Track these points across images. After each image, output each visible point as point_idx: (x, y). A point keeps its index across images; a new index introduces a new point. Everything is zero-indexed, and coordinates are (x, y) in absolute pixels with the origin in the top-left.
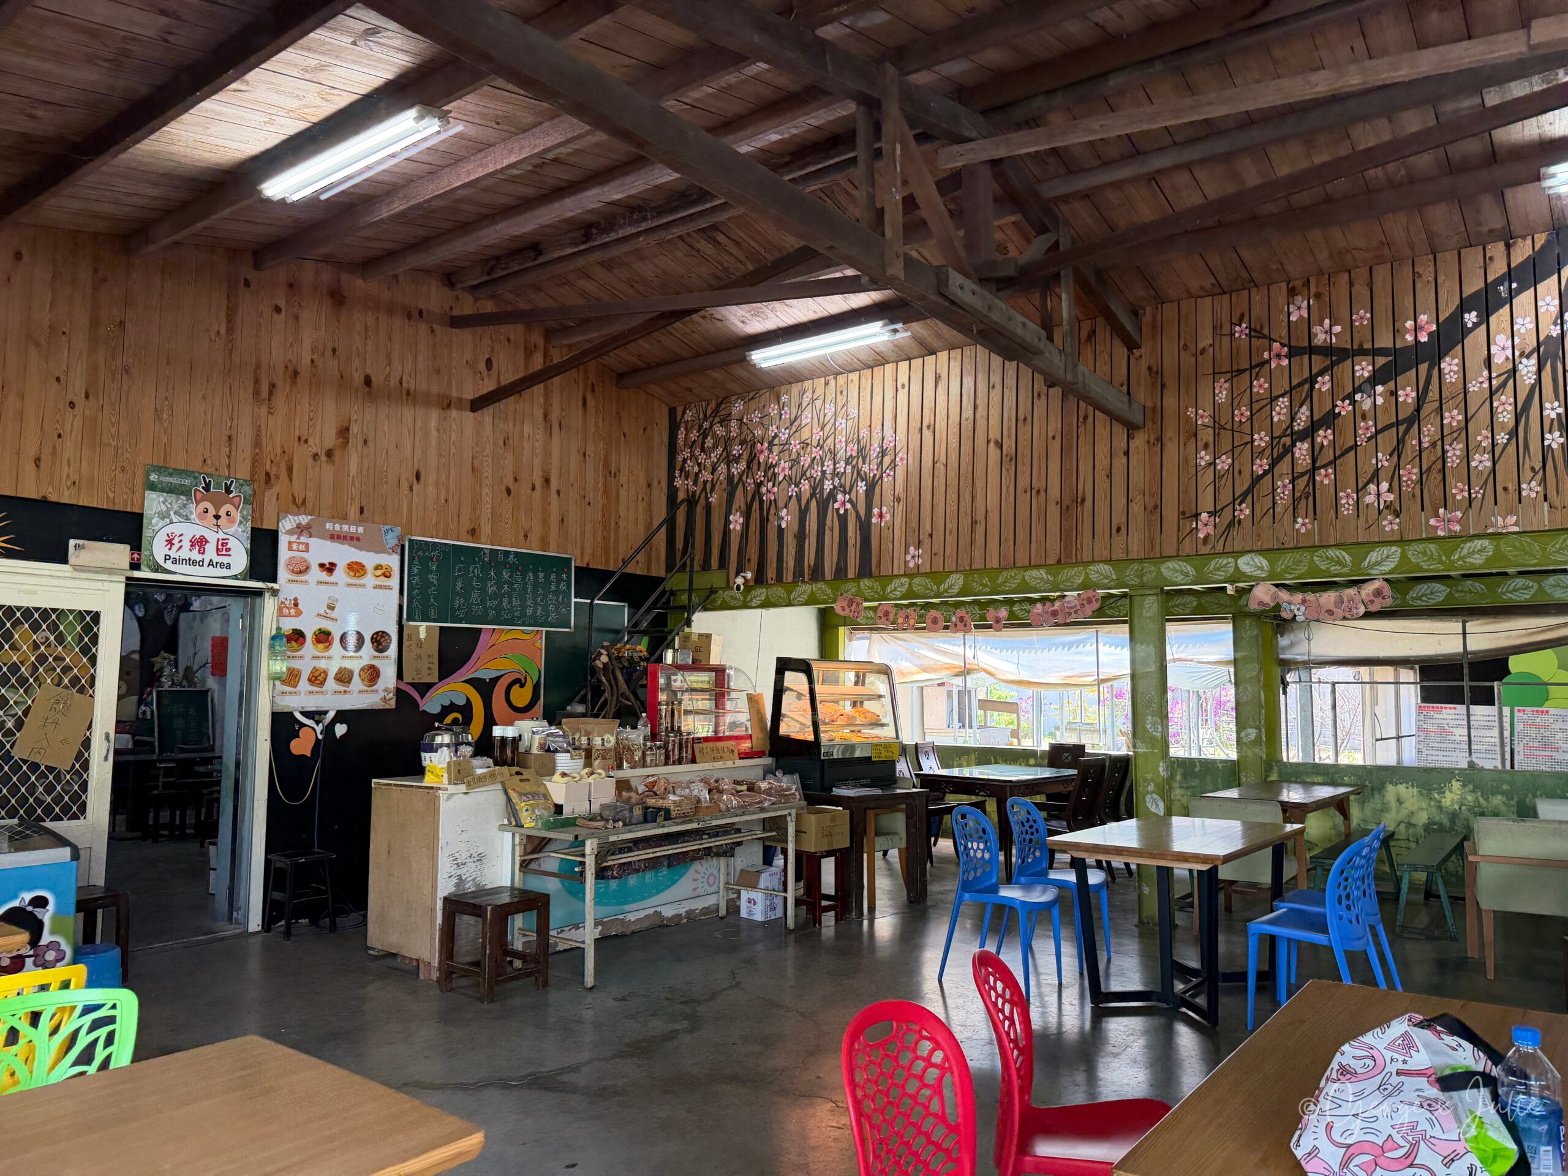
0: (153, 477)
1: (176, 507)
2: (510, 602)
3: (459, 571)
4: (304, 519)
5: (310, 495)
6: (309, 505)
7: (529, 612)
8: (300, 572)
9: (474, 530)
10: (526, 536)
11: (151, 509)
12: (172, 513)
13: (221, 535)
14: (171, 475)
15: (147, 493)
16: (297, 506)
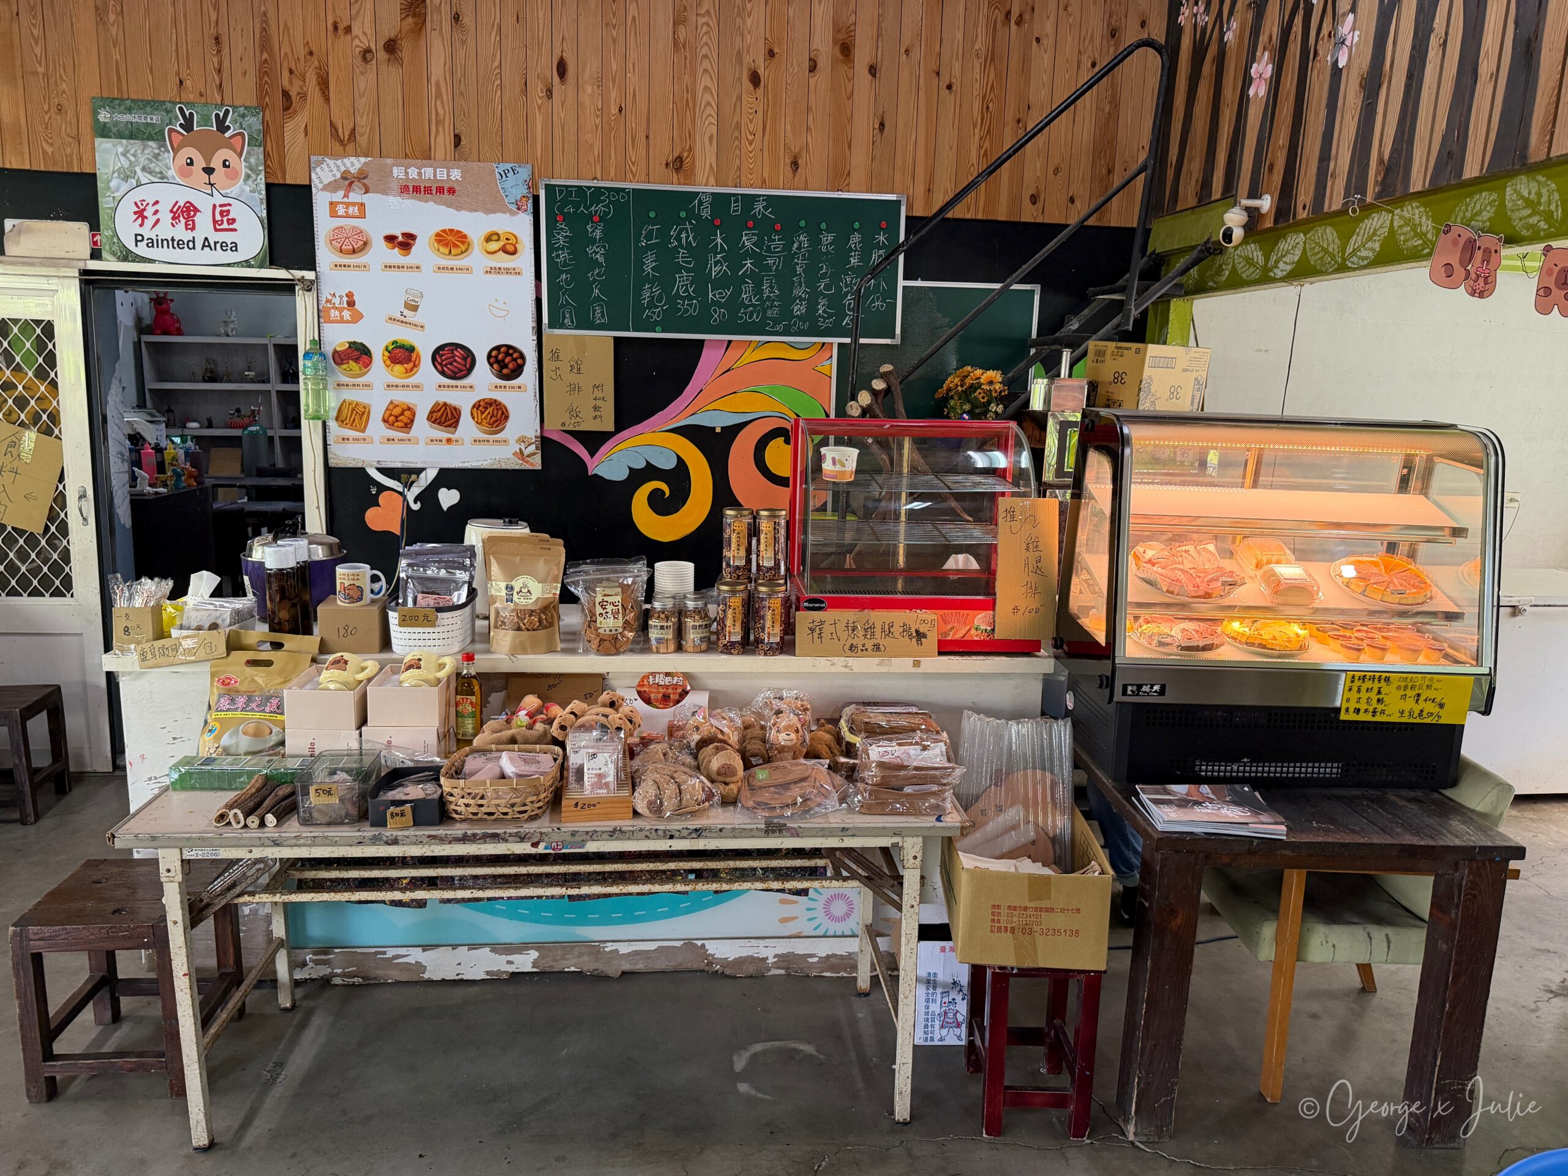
0: (104, 116)
1: (142, 160)
2: (758, 290)
3: (649, 237)
4: (354, 164)
5: (362, 121)
6: (362, 140)
7: (799, 309)
8: (354, 251)
9: (680, 159)
10: (795, 165)
11: (108, 167)
12: (138, 169)
13: (219, 200)
14: (129, 110)
15: (98, 141)
16: (341, 142)
